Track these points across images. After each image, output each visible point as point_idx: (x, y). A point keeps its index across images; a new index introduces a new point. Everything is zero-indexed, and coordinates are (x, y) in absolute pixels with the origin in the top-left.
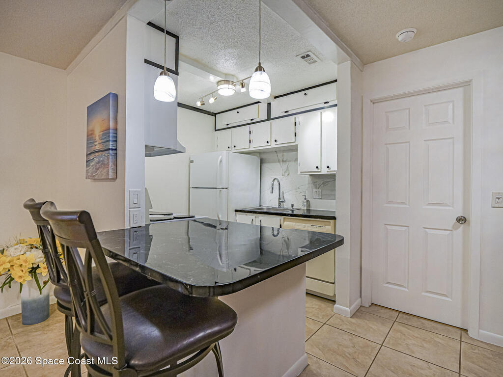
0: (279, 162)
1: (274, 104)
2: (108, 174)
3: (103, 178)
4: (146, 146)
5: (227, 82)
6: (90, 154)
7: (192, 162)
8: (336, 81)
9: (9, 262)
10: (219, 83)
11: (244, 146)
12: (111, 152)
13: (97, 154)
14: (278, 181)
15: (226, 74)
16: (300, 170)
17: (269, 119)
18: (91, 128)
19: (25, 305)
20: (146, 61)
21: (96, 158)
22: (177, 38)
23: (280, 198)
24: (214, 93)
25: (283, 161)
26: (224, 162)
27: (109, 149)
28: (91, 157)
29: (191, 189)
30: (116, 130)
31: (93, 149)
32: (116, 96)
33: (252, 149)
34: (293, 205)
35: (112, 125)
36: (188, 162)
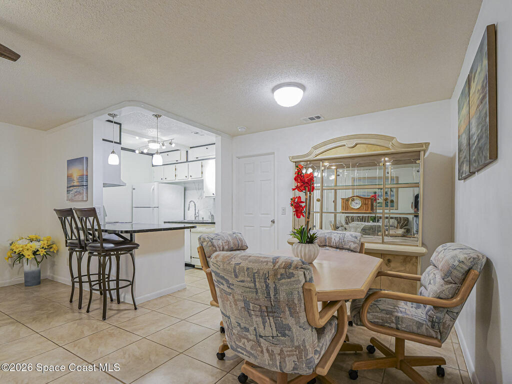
0: (196, 190)
1: (190, 151)
2: (83, 199)
3: (79, 200)
4: (103, 184)
5: (154, 142)
6: (70, 187)
7: (134, 189)
8: (214, 144)
9: (22, 247)
10: (149, 142)
11: (171, 178)
12: (85, 187)
13: (75, 187)
14: (194, 202)
15: (153, 137)
16: (205, 195)
17: (187, 161)
18: (70, 172)
19: (27, 275)
20: (103, 140)
21: (74, 190)
22: (120, 124)
23: (195, 214)
24: (146, 147)
25: (198, 189)
26: (155, 189)
27: (83, 186)
28: (71, 189)
29: (134, 208)
30: (87, 175)
31: (72, 184)
32: (87, 158)
33: (177, 181)
34: (203, 218)
35: (85, 173)
36: (131, 189)
